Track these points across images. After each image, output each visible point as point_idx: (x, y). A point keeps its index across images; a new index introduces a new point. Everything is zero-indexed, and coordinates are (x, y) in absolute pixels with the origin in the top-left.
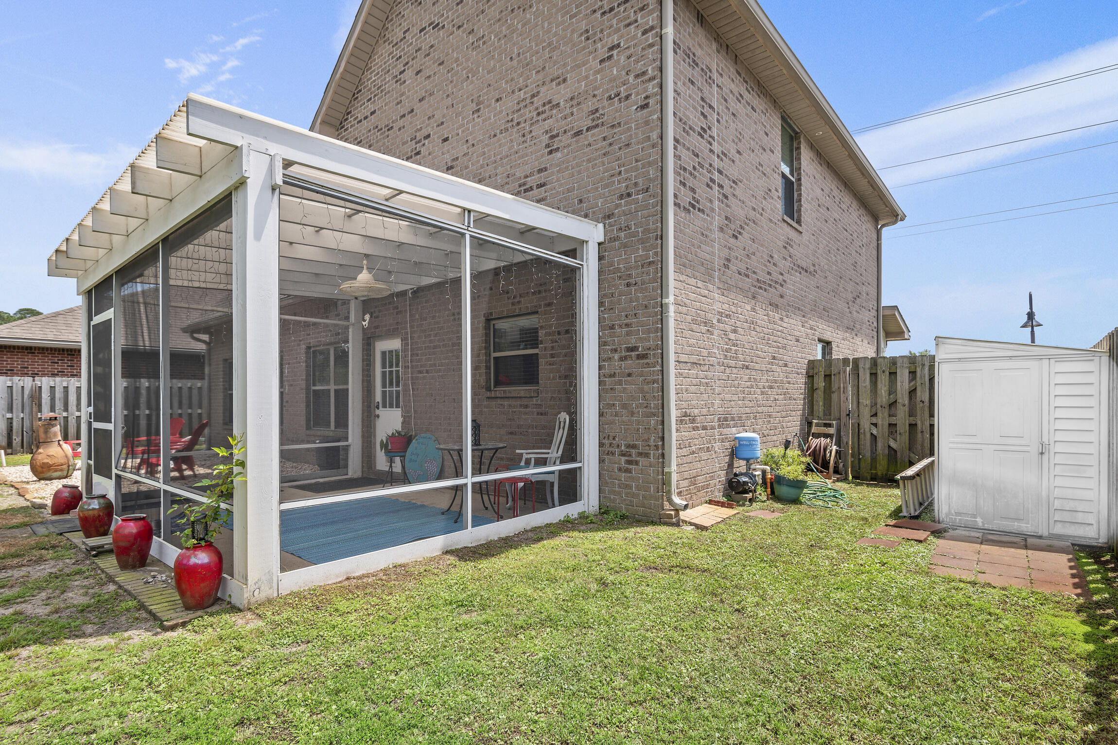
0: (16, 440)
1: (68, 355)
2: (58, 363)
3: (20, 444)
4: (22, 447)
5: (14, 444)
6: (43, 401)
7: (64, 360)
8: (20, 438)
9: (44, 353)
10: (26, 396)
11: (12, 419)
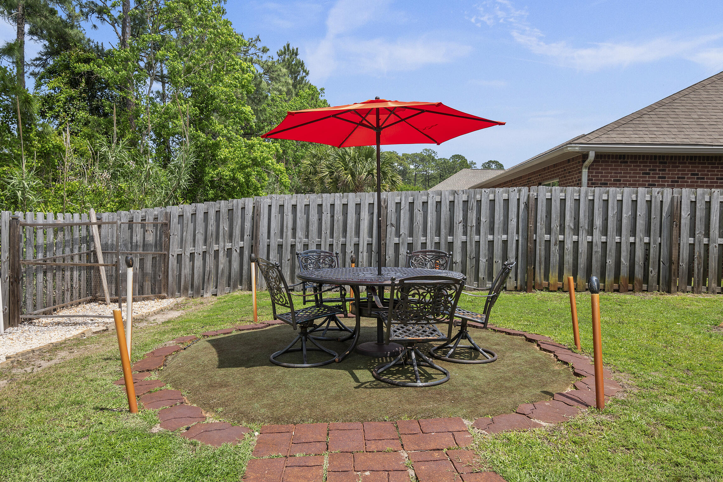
0: (653, 274)
1: (660, 163)
2: (649, 174)
3: (656, 279)
4: (658, 283)
5: (650, 278)
6: (683, 221)
7: (655, 170)
8: (657, 270)
9: (637, 162)
10: (664, 214)
11: (649, 244)
